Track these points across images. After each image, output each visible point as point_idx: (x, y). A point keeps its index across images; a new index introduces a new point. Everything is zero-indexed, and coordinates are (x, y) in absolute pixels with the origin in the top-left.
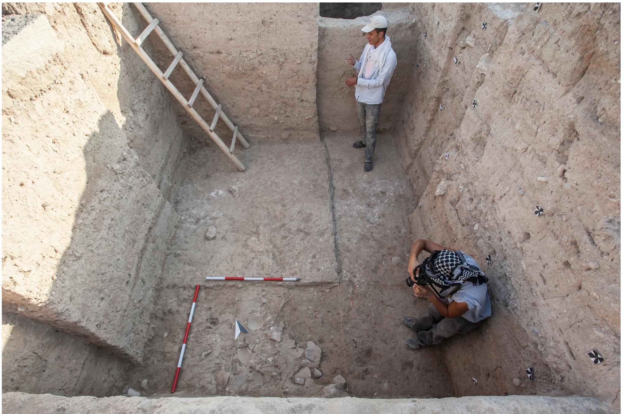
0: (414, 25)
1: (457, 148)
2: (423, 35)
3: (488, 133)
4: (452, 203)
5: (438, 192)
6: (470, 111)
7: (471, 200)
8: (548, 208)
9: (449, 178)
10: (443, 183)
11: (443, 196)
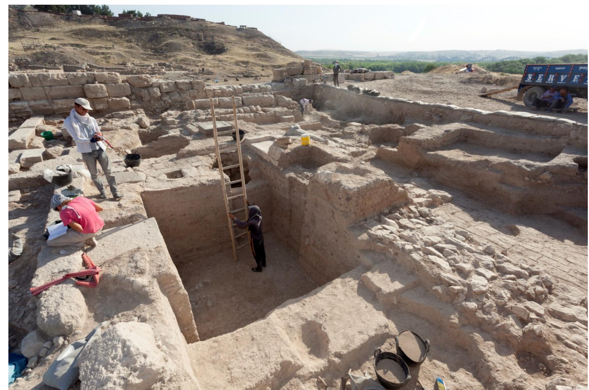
0: (268, 184)
1: (307, 226)
2: (273, 188)
3: (315, 217)
4: (313, 245)
5: (307, 244)
6: (306, 212)
7: (319, 240)
8: (337, 231)
9: (308, 236)
10: (307, 240)
11: (309, 245)
